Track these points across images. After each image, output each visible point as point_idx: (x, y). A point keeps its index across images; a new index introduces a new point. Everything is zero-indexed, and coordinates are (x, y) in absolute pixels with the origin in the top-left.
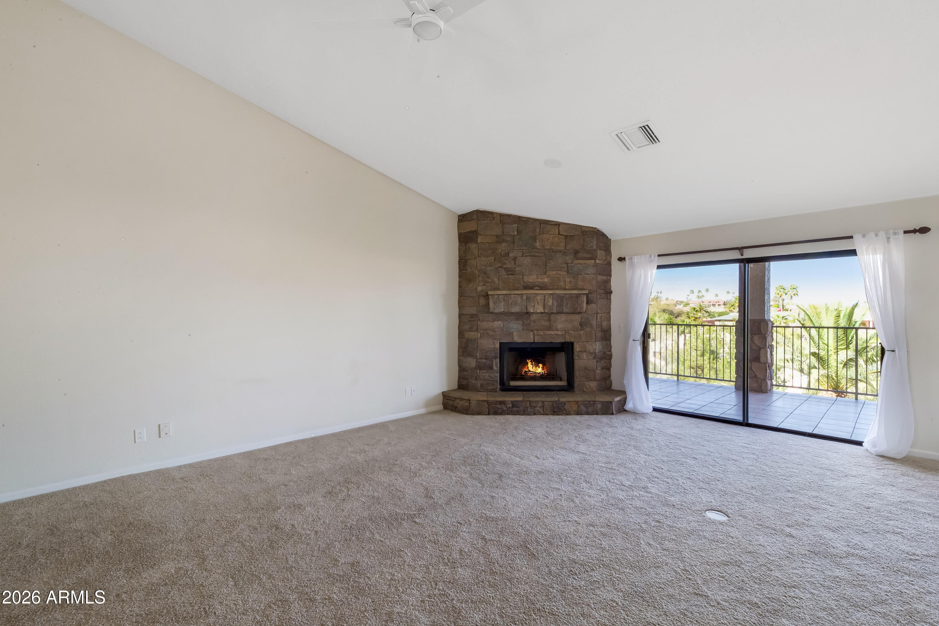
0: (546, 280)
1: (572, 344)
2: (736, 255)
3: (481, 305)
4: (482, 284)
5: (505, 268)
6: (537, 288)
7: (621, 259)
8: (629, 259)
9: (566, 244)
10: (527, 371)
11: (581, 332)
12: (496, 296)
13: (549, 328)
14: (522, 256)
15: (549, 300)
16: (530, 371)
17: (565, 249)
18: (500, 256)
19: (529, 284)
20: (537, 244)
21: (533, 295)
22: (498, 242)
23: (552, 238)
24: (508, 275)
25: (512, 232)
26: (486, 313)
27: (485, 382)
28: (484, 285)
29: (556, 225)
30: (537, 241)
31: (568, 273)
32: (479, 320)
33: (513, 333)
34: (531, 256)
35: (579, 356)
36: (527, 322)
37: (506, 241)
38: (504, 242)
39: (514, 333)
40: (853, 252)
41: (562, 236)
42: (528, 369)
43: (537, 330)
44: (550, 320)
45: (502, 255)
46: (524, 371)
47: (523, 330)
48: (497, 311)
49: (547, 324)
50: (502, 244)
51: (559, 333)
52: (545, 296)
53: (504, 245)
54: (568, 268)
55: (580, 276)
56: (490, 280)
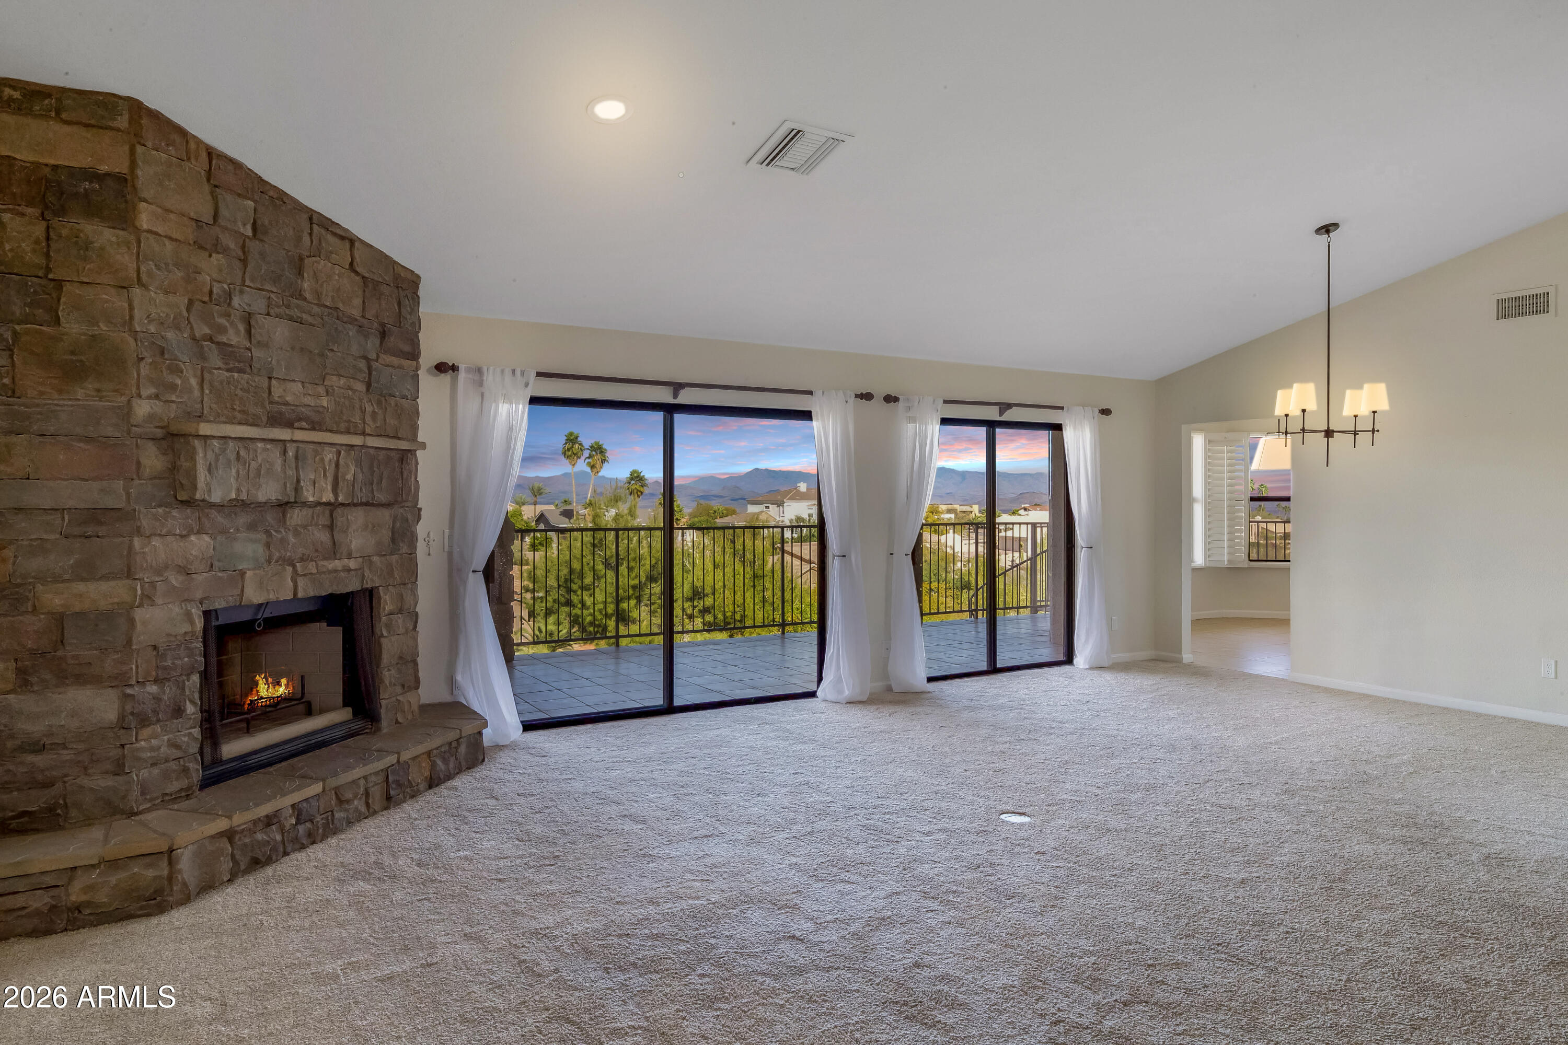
0: (325, 402)
1: (370, 594)
2: (664, 396)
3: (147, 472)
4: (152, 391)
5: (218, 343)
6: (304, 424)
7: (441, 368)
8: (469, 370)
9: (364, 302)
10: (256, 700)
11: (394, 558)
12: (215, 443)
13: (334, 551)
14: (268, 314)
15: (348, 466)
16: (262, 698)
17: (363, 316)
18: (206, 299)
19: (284, 408)
20: (306, 285)
21: (312, 446)
22: (201, 247)
23: (337, 277)
24: (228, 370)
25: (240, 224)
26: (160, 506)
27: (156, 771)
28: (157, 397)
29: (342, 238)
30: (305, 275)
31: (368, 390)
32: (138, 531)
33: (242, 574)
34: (291, 319)
35: (388, 626)
36: (279, 536)
37: (225, 251)
38: (218, 253)
39: (249, 574)
40: (806, 415)
41: (357, 278)
42: (258, 695)
43: (302, 560)
44: (331, 527)
45: (214, 297)
46: (249, 702)
47: (269, 562)
48: (216, 498)
49: (323, 536)
50: (210, 256)
51: (352, 564)
52: (339, 453)
53: (218, 260)
54: (370, 374)
55: (392, 401)
56: (179, 382)
